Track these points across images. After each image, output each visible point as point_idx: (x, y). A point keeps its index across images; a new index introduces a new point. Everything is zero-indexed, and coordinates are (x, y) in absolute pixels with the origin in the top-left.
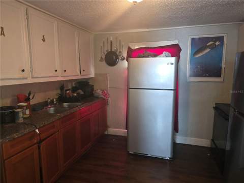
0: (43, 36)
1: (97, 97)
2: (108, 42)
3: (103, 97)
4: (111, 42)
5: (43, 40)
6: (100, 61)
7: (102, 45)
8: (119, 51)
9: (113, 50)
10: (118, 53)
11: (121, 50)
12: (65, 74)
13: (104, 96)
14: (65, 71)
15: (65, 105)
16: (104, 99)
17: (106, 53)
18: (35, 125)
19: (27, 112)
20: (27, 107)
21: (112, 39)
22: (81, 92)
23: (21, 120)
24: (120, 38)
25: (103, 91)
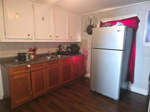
0: (43, 17)
1: (80, 54)
2: (89, 20)
4: (91, 19)
5: (43, 19)
6: (84, 32)
7: (85, 22)
8: (95, 25)
9: (92, 24)
11: (96, 24)
12: (57, 38)
13: (84, 53)
14: (57, 37)
15: (59, 56)
16: (84, 55)
17: (87, 26)
18: (29, 63)
19: (32, 57)
20: (33, 54)
21: (91, 17)
22: (70, 50)
23: (27, 60)
24: (96, 16)
25: (84, 50)
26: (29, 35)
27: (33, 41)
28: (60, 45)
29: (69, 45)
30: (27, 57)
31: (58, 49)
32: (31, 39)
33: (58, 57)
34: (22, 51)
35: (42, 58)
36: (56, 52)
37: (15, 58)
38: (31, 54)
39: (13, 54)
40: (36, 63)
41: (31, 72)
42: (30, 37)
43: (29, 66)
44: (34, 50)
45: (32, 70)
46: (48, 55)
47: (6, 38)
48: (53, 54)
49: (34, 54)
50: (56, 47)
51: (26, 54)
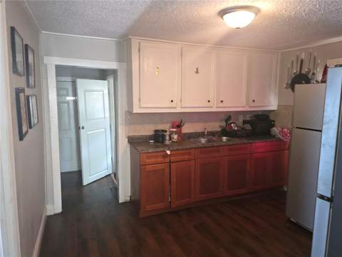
0: (197, 69)
1: (274, 136)
2: (297, 62)
3: (281, 137)
4: (302, 61)
5: (197, 72)
8: (311, 73)
9: (303, 72)
10: (310, 76)
11: (315, 72)
12: (221, 105)
13: (283, 136)
14: (222, 101)
16: (281, 140)
17: (294, 76)
18: (168, 147)
19: (175, 137)
20: (176, 133)
21: (303, 56)
22: (248, 127)
23: (167, 142)
24: (316, 54)
25: (282, 129)
26: (172, 101)
27: (179, 110)
28: (228, 117)
29: (248, 116)
30: (167, 138)
31: (223, 124)
32: (175, 108)
33: (222, 141)
34: (160, 127)
35: (192, 140)
36: (220, 129)
37: (150, 137)
38: (173, 132)
39: (148, 130)
40: (180, 148)
41: (170, 162)
42: (173, 104)
43: (168, 152)
44: (179, 126)
45: (173, 159)
46: (202, 135)
47: (140, 108)
48: (212, 134)
49: (179, 133)
50: (221, 121)
51: (166, 131)
